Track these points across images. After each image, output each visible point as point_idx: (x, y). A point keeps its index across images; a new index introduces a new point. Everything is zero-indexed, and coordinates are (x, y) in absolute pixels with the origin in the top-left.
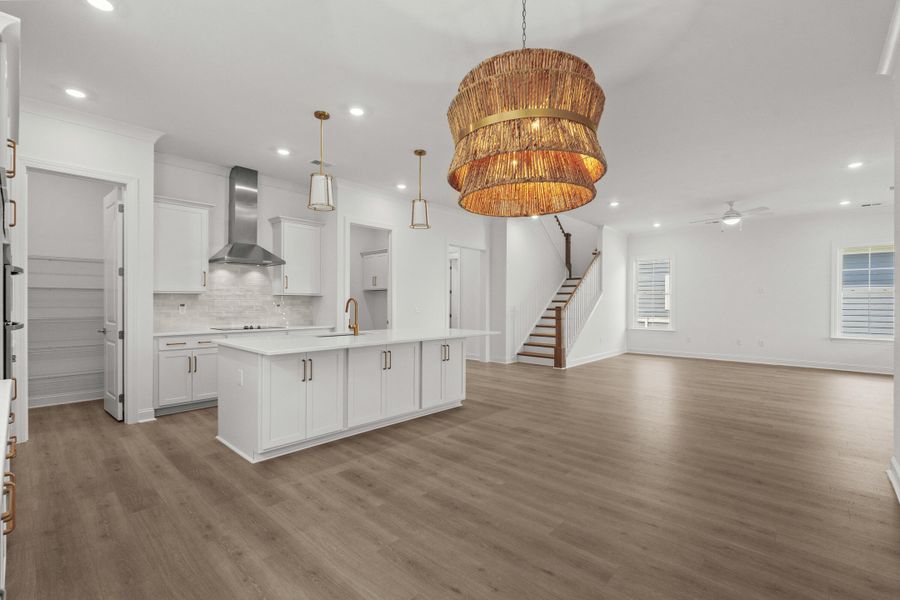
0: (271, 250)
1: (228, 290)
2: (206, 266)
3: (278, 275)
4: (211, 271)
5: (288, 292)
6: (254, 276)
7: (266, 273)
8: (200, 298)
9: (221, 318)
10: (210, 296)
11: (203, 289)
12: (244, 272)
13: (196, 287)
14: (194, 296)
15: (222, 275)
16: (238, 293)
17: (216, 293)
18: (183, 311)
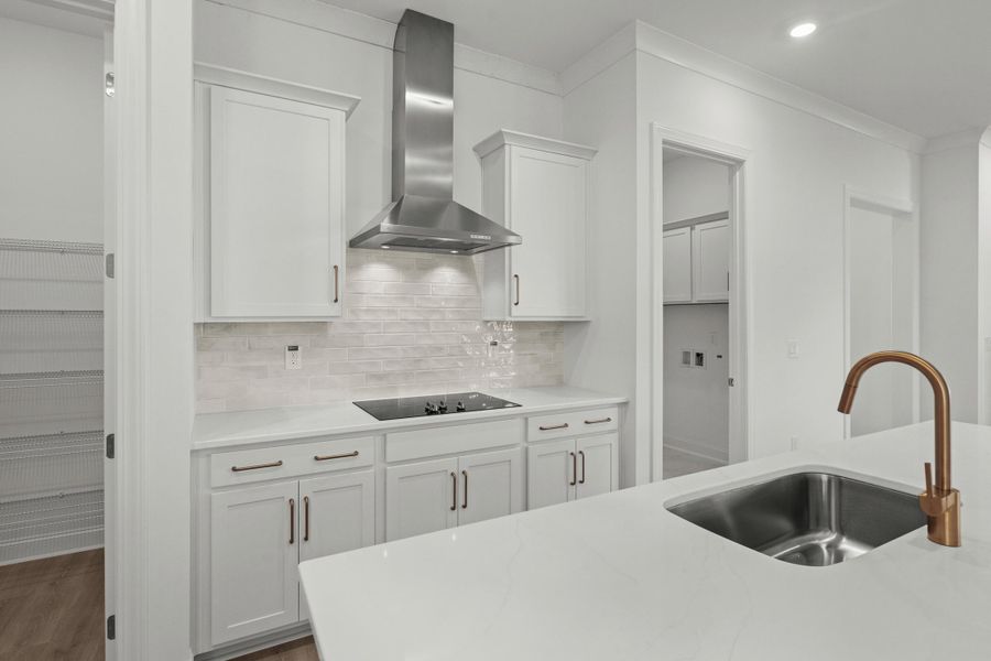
0: (478, 210)
1: (391, 312)
2: (340, 254)
3: (498, 273)
4: (353, 266)
5: (519, 313)
6: (446, 277)
7: (467, 270)
8: (331, 331)
9: (379, 377)
10: (351, 325)
11: (333, 310)
12: (427, 268)
13: (320, 308)
14: (318, 327)
15: (379, 275)
16: (412, 317)
17: (365, 317)
18: (294, 362)
